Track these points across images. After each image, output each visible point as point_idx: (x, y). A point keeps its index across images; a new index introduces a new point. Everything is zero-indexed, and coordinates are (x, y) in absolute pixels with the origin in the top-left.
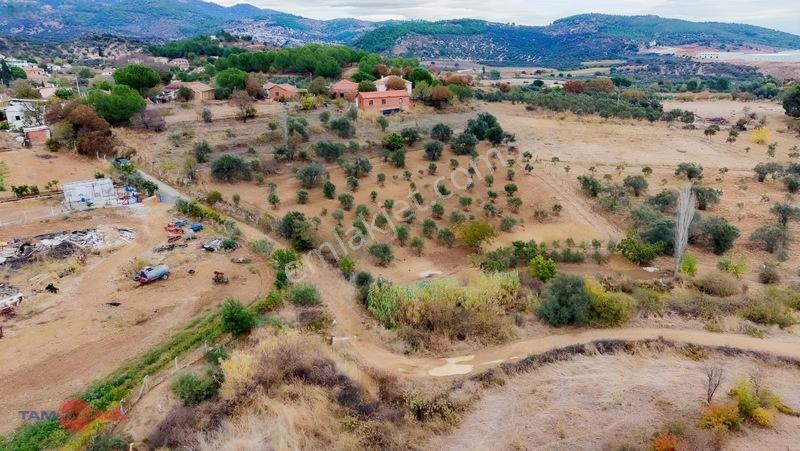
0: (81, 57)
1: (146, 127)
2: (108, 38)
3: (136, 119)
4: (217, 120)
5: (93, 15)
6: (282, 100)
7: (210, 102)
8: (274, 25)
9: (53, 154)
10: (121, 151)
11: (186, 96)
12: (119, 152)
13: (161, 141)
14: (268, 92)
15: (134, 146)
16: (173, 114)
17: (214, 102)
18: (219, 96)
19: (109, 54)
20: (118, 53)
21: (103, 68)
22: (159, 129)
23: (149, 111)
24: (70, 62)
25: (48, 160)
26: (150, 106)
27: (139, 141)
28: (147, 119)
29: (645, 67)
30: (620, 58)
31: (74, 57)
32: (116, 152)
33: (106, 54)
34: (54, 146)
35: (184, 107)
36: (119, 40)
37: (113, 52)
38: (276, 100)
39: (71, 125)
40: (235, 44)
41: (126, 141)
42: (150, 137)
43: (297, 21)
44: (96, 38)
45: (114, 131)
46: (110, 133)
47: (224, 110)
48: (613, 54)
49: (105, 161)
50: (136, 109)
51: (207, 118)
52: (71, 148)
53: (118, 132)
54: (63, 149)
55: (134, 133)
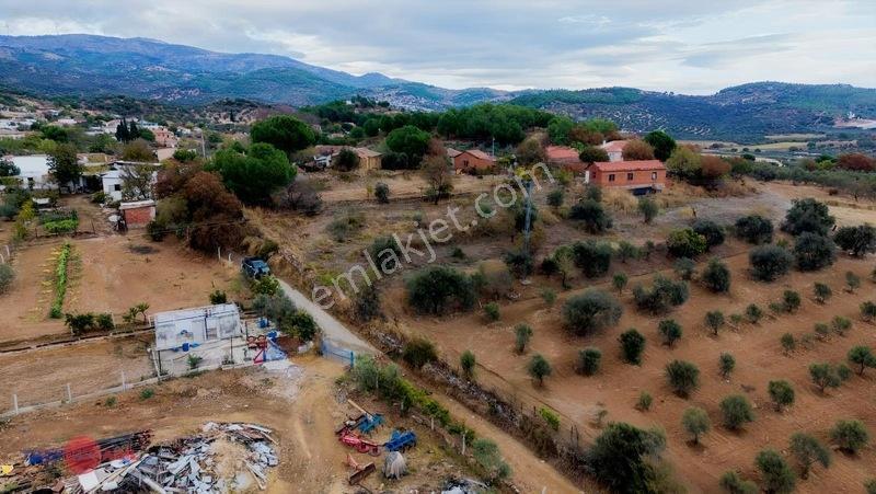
0: (213, 121)
1: (294, 206)
2: (241, 103)
3: (280, 195)
4: (395, 201)
5: (228, 83)
6: (473, 172)
7: (380, 172)
8: (405, 94)
9: (155, 245)
10: (254, 243)
11: (347, 163)
12: (252, 247)
13: (316, 232)
14: (453, 161)
15: (275, 238)
16: (329, 189)
17: (386, 172)
18: (388, 164)
19: (241, 119)
20: (250, 119)
21: (234, 132)
22: (312, 211)
23: (298, 183)
24: (201, 126)
25: (144, 257)
26: (301, 176)
27: (281, 230)
28: (295, 195)
29: (854, 142)
30: (813, 132)
31: (205, 121)
32: (247, 247)
33: (237, 118)
34: (157, 232)
35: (345, 178)
36: (252, 106)
37: (245, 118)
38: (463, 171)
39: (185, 202)
40: (372, 110)
41: (263, 229)
42: (298, 223)
43: (429, 90)
44: (229, 103)
45: (247, 212)
46: (240, 215)
47: (402, 185)
48: (802, 127)
49: (229, 263)
50: (281, 180)
51: (382, 196)
52: (181, 237)
53: (254, 216)
54: (171, 238)
55: (275, 216)
